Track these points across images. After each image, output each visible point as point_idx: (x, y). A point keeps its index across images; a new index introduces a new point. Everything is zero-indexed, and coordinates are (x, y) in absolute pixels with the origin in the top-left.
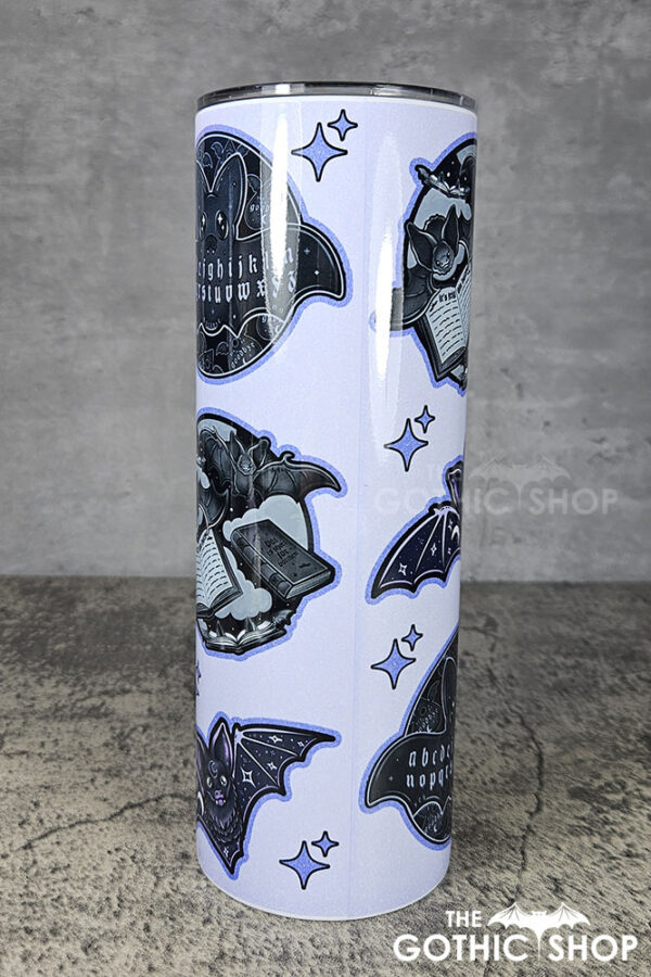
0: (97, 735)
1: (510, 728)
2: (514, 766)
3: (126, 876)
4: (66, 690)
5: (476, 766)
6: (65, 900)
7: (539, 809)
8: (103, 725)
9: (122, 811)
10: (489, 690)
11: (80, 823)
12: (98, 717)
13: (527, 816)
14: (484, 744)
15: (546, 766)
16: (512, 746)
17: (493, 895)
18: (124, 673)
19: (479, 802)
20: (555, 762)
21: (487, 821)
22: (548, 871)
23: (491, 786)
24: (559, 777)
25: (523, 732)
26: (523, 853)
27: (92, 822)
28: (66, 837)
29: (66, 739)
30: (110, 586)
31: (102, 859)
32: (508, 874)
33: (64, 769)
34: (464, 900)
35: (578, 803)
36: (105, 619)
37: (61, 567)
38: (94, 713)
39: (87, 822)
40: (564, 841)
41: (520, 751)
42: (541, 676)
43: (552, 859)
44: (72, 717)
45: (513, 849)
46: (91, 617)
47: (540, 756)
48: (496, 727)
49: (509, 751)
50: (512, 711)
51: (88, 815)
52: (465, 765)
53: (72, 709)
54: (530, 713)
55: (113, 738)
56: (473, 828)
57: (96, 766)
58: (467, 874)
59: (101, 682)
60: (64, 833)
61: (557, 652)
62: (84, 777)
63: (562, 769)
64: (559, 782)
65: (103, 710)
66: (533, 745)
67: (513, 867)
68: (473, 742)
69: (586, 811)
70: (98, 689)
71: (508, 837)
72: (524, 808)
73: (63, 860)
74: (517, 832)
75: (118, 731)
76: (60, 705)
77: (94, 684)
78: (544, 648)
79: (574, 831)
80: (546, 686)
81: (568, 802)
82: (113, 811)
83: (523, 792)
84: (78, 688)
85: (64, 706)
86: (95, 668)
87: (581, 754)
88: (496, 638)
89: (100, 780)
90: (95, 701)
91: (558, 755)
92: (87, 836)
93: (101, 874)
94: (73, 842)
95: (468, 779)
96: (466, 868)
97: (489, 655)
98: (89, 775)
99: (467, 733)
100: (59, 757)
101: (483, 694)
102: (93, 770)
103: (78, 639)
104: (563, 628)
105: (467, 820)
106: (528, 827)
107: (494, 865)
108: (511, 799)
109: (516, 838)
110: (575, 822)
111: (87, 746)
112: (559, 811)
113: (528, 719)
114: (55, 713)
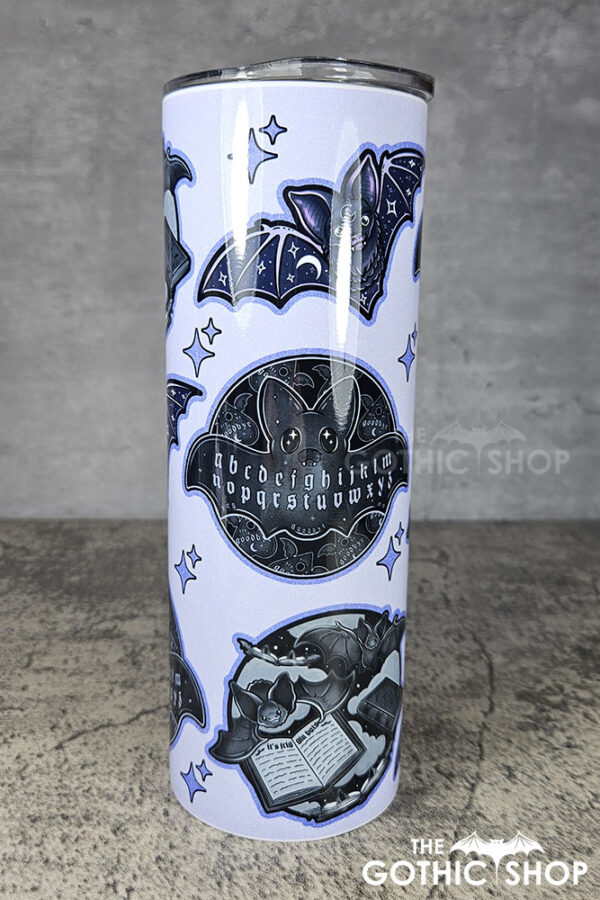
0: (112, 653)
1: (464, 643)
2: (469, 674)
3: (145, 770)
4: (82, 616)
5: (437, 675)
6: (95, 791)
7: (492, 709)
8: (116, 645)
9: (138, 717)
10: (445, 611)
11: (102, 726)
12: (112, 638)
13: (481, 715)
14: (442, 656)
15: (496, 674)
16: (466, 658)
17: (457, 781)
18: (133, 600)
19: (441, 705)
20: (504, 670)
21: (449, 720)
22: (501, 760)
23: (450, 691)
24: (508, 683)
25: (476, 647)
26: (480, 746)
27: (114, 726)
28: (92, 739)
29: (85, 657)
30: (114, 527)
31: (124, 756)
32: (469, 763)
33: (86, 681)
34: (432, 785)
35: (524, 704)
36: (112, 556)
37: (71, 511)
38: (108, 635)
39: (108, 725)
40: (514, 736)
41: (474, 662)
42: (489, 600)
43: (504, 750)
44: (90, 638)
45: (471, 742)
46: (99, 553)
47: (490, 666)
48: (453, 643)
49: (464, 662)
50: (465, 628)
51: (110, 720)
52: (427, 674)
53: (89, 631)
54: (480, 630)
55: (127, 655)
56: (438, 727)
57: (113, 680)
58: (434, 764)
59: (112, 607)
60: (90, 736)
61: (501, 579)
62: (103, 688)
63: (509, 676)
64: (507, 687)
65: (116, 632)
66: (484, 656)
67: (473, 757)
68: (434, 655)
69: (532, 711)
70: (110, 615)
71: (467, 732)
72: (479, 708)
73: (90, 758)
74: (475, 729)
75: (130, 650)
76: (79, 628)
77: (106, 610)
78: (490, 576)
79: (522, 727)
80: (493, 607)
81: (515, 703)
82: (131, 717)
83: (478, 696)
84: (93, 613)
85: (82, 629)
86: (105, 596)
87: (525, 663)
88: (448, 568)
89: (117, 691)
90: (109, 625)
91: (506, 665)
92: (110, 738)
93: (124, 769)
94: (97, 743)
95: (431, 686)
96: (433, 759)
97: (443, 582)
98: (107, 687)
99: (428, 648)
100: (81, 671)
101: (439, 614)
102: (111, 683)
103: (90, 572)
104: (505, 559)
105: (431, 719)
106: (484, 724)
107: (456, 755)
108: (469, 702)
109: (474, 733)
110: (522, 720)
111: (104, 662)
112: (508, 710)
113: (479, 635)
114: (75, 635)
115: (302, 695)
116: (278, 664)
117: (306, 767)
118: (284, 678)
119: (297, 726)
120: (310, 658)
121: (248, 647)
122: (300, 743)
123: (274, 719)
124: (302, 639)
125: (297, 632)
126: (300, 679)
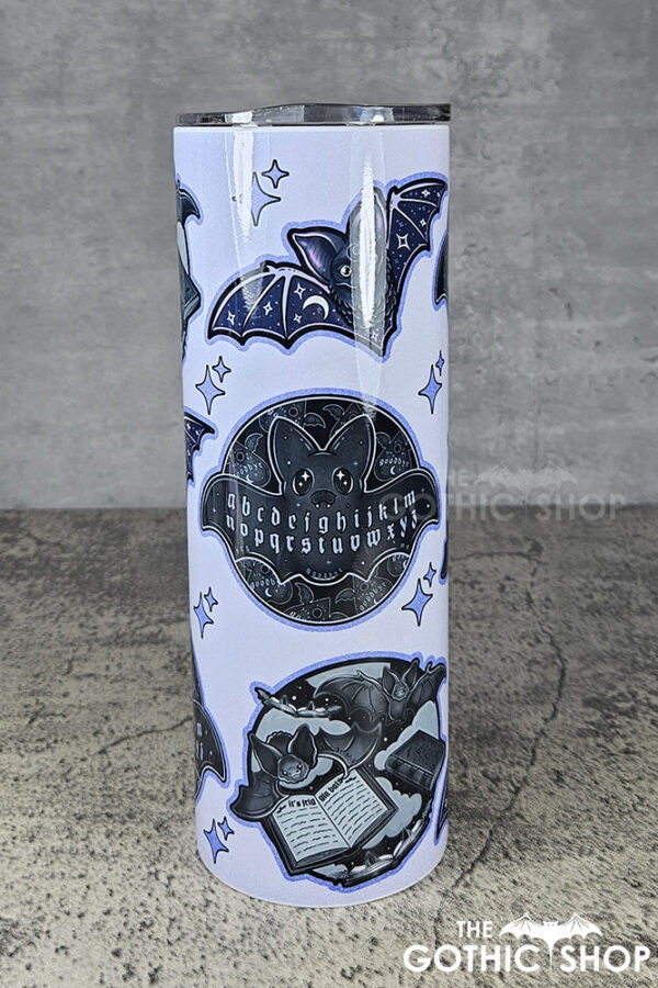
0: (157, 659)
1: (539, 647)
2: (537, 680)
3: (188, 774)
4: (124, 619)
5: (503, 681)
6: (138, 793)
7: (554, 716)
8: (161, 650)
9: (182, 723)
10: (525, 613)
11: (146, 732)
12: (156, 644)
13: (541, 722)
14: (512, 661)
15: (567, 679)
16: (538, 663)
18: (179, 602)
19: (500, 711)
20: (576, 676)
21: (506, 727)
23: (513, 698)
24: (576, 689)
25: (550, 650)
27: (157, 732)
28: (135, 744)
29: (128, 663)
30: (160, 518)
31: (167, 760)
32: (518, 768)
33: (128, 688)
35: (591, 710)
36: (158, 551)
38: (153, 640)
39: (152, 732)
40: (571, 742)
41: (546, 667)
42: (577, 599)
44: (133, 644)
45: (525, 748)
46: (144, 549)
47: (563, 672)
48: (527, 647)
49: (535, 668)
50: (544, 631)
51: (154, 726)
52: (492, 680)
53: (132, 637)
54: (559, 633)
55: (171, 661)
57: (158, 686)
59: (156, 611)
60: (133, 741)
62: (146, 695)
63: (582, 682)
64: (576, 693)
65: (160, 637)
66: (558, 661)
68: (503, 660)
69: (597, 717)
70: (155, 618)
71: (522, 738)
72: (541, 715)
73: (133, 762)
74: (531, 735)
75: (175, 655)
76: (120, 632)
77: (150, 614)
79: (581, 733)
81: (581, 710)
82: (175, 723)
83: (542, 703)
84: (136, 617)
85: (125, 634)
86: (151, 598)
87: (601, 668)
88: (539, 562)
89: (161, 697)
90: (153, 629)
91: (580, 670)
92: (153, 743)
93: (167, 772)
94: (141, 748)
95: (493, 692)
97: (530, 579)
98: (151, 694)
99: (499, 652)
100: (123, 679)
101: (518, 616)
102: (155, 689)
103: (133, 571)
105: (487, 725)
106: (542, 731)
108: (530, 709)
109: (529, 740)
110: (584, 726)
111: (148, 669)
112: (571, 717)
113: (557, 639)
114: (117, 640)
115: (323, 749)
116: (297, 715)
117: (331, 826)
118: (304, 730)
119: (320, 781)
120: (330, 709)
121: (266, 697)
122: (323, 800)
123: (294, 774)
124: (321, 689)
125: (316, 682)
126: (321, 730)
